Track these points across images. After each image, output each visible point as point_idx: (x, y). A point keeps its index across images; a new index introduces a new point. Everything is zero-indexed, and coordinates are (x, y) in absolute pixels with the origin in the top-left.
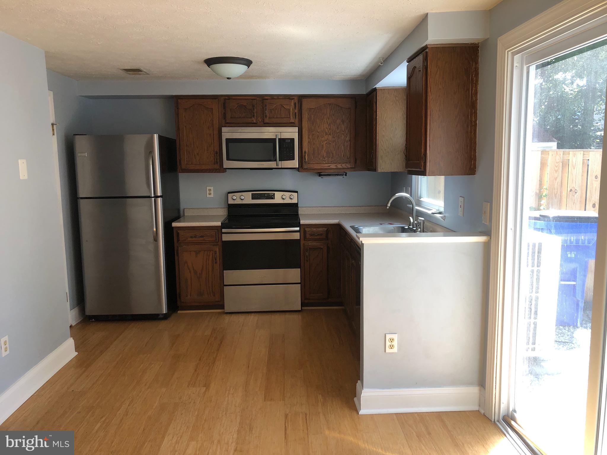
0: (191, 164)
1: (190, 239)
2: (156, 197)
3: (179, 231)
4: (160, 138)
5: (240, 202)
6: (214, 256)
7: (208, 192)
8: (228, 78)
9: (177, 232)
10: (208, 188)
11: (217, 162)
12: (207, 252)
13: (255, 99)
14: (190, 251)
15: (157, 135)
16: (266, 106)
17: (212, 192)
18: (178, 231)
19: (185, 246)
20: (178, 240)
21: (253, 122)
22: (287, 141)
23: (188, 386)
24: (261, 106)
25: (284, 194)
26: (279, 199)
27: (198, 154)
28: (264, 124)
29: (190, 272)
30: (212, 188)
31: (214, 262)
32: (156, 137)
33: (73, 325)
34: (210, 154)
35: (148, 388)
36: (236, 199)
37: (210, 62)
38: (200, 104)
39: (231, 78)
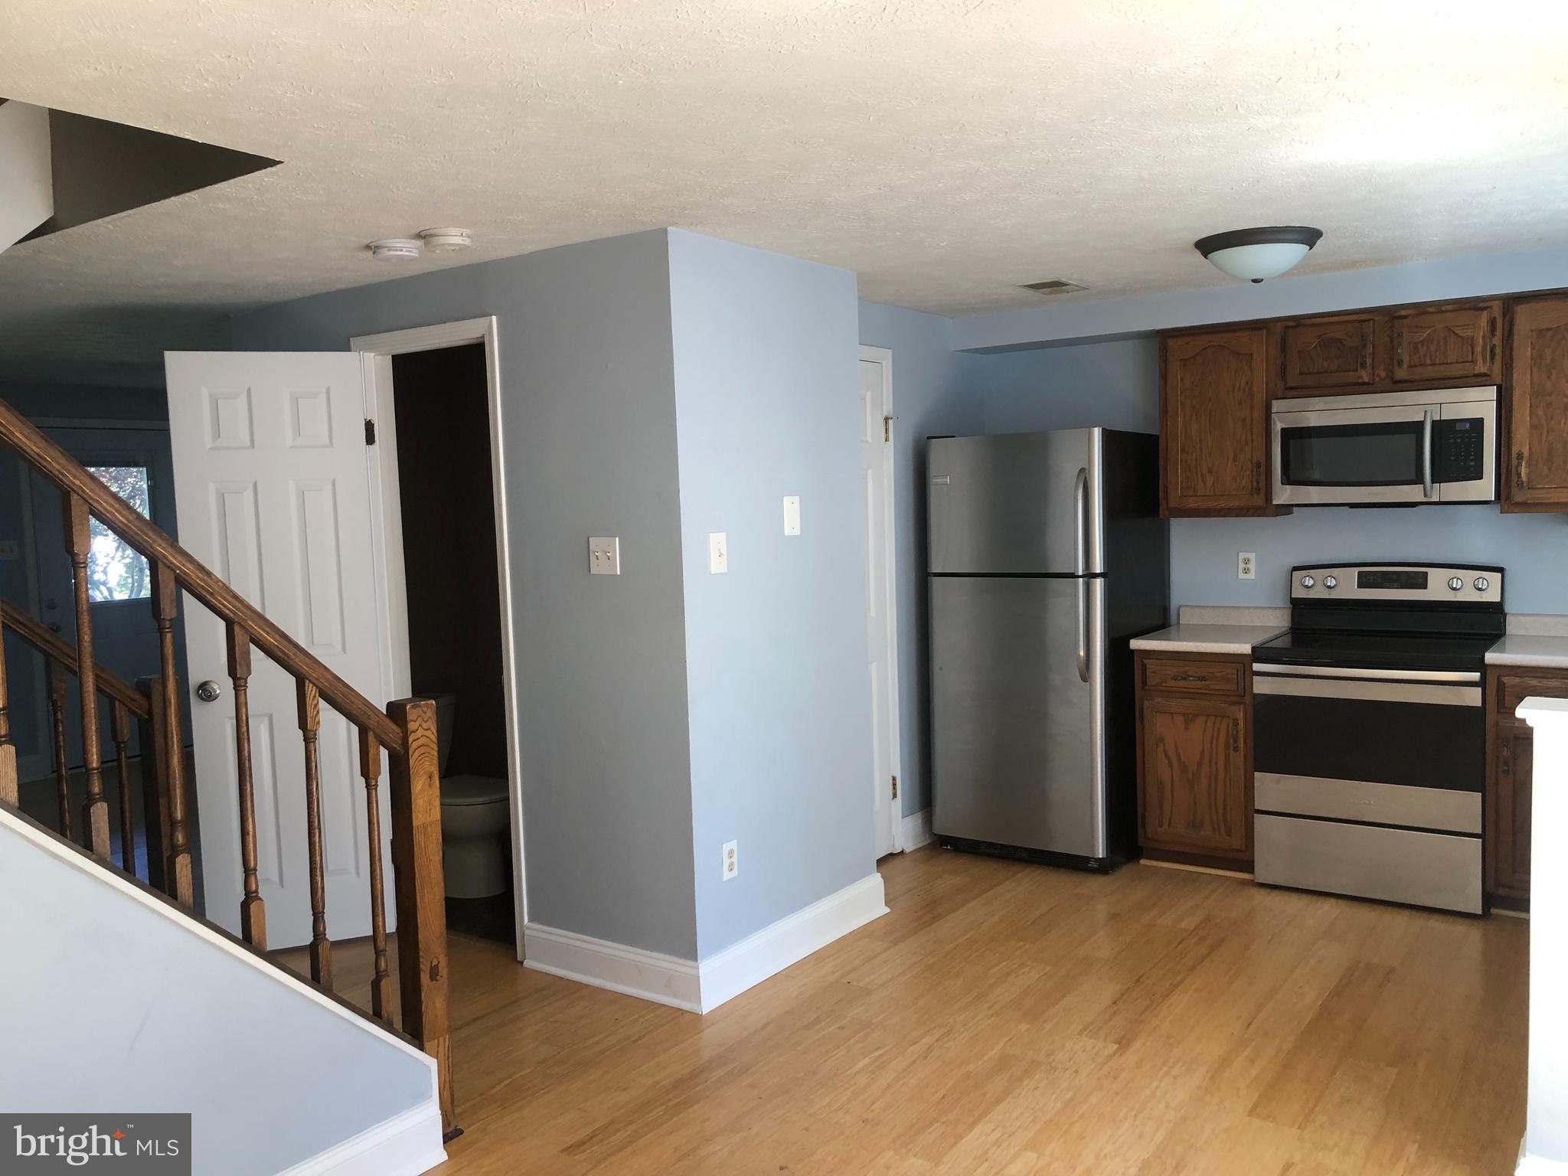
0: (1193, 496)
1: (1172, 683)
2: (1090, 576)
3: (1146, 661)
4: (1109, 437)
5: (1325, 594)
6: (1230, 732)
7: (1241, 566)
8: (1255, 281)
9: (1142, 661)
10: (1242, 556)
11: (1258, 489)
12: (1215, 720)
13: (1369, 320)
14: (1172, 713)
15: (1099, 430)
16: (1400, 335)
17: (1252, 566)
18: (1144, 660)
19: (1159, 699)
20: (1144, 683)
21: (1360, 381)
22: (1458, 427)
23: (1080, 1033)
24: (1388, 336)
25: (1458, 576)
26: (1438, 588)
27: (1210, 472)
28: (1395, 382)
29: (1170, 765)
30: (1252, 556)
31: (1232, 748)
32: (1097, 433)
33: (908, 850)
34: (1242, 468)
35: (992, 1016)
36: (1314, 587)
37: (1208, 246)
38: (1219, 346)
39: (1263, 280)
